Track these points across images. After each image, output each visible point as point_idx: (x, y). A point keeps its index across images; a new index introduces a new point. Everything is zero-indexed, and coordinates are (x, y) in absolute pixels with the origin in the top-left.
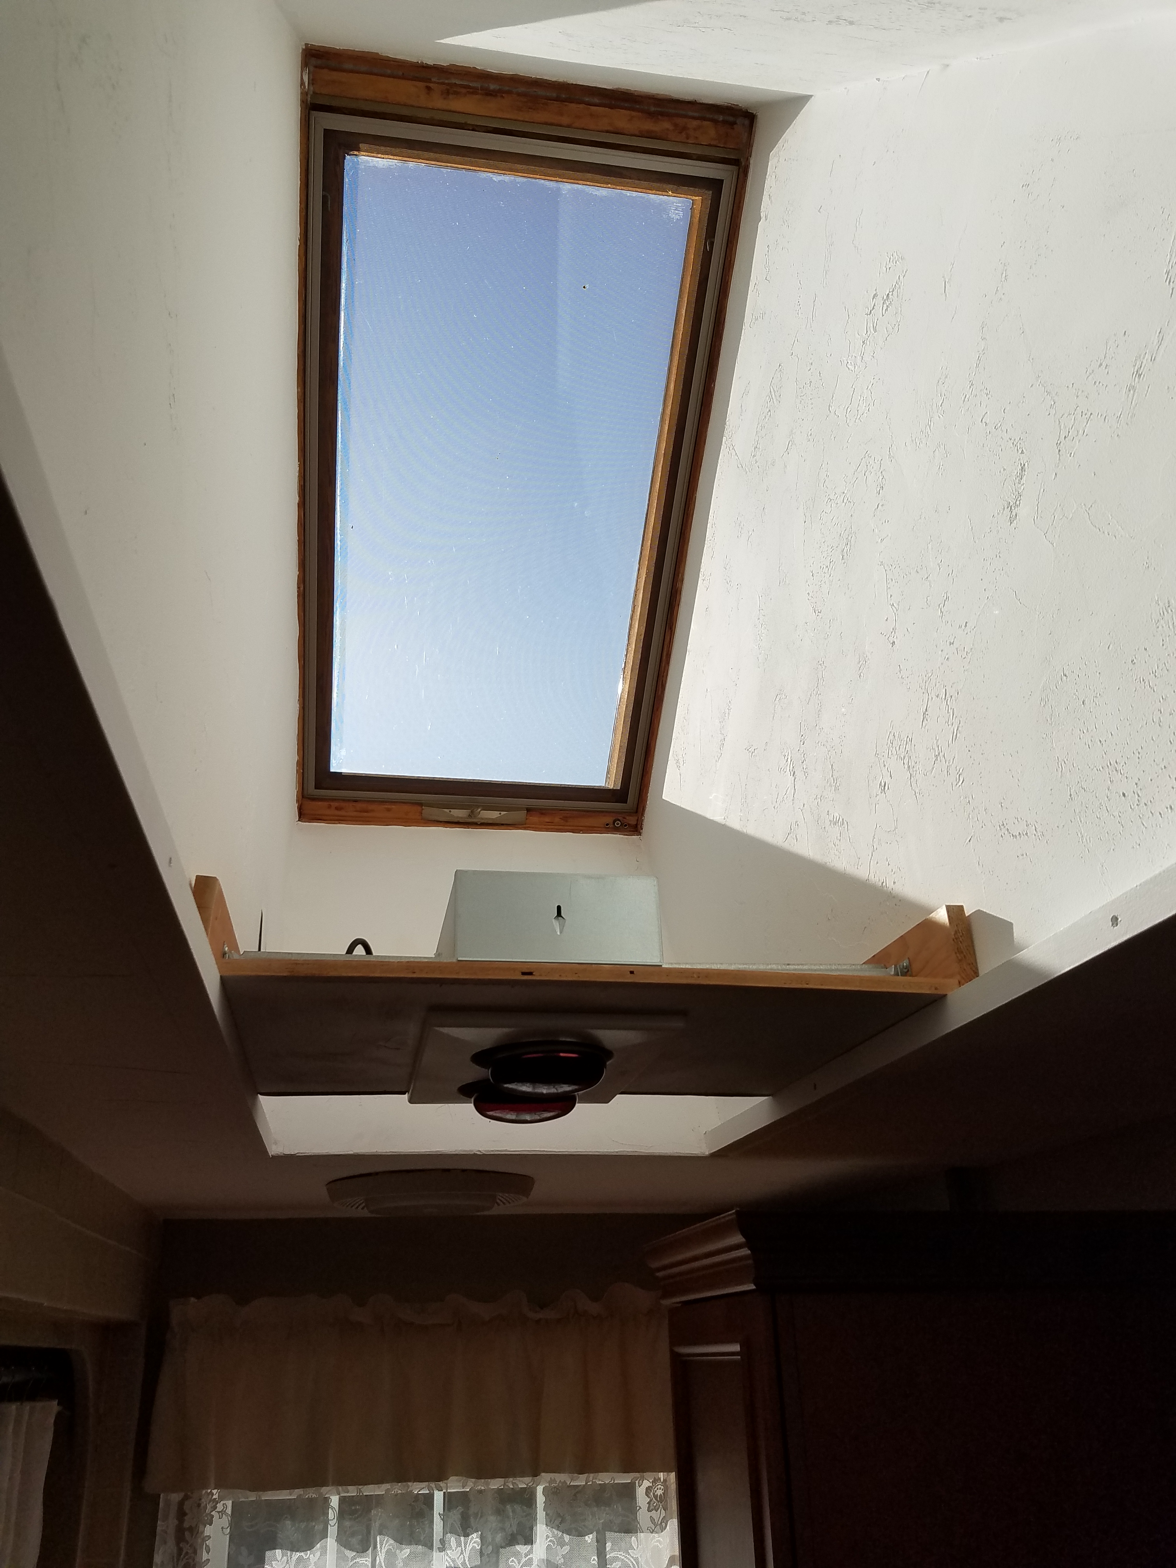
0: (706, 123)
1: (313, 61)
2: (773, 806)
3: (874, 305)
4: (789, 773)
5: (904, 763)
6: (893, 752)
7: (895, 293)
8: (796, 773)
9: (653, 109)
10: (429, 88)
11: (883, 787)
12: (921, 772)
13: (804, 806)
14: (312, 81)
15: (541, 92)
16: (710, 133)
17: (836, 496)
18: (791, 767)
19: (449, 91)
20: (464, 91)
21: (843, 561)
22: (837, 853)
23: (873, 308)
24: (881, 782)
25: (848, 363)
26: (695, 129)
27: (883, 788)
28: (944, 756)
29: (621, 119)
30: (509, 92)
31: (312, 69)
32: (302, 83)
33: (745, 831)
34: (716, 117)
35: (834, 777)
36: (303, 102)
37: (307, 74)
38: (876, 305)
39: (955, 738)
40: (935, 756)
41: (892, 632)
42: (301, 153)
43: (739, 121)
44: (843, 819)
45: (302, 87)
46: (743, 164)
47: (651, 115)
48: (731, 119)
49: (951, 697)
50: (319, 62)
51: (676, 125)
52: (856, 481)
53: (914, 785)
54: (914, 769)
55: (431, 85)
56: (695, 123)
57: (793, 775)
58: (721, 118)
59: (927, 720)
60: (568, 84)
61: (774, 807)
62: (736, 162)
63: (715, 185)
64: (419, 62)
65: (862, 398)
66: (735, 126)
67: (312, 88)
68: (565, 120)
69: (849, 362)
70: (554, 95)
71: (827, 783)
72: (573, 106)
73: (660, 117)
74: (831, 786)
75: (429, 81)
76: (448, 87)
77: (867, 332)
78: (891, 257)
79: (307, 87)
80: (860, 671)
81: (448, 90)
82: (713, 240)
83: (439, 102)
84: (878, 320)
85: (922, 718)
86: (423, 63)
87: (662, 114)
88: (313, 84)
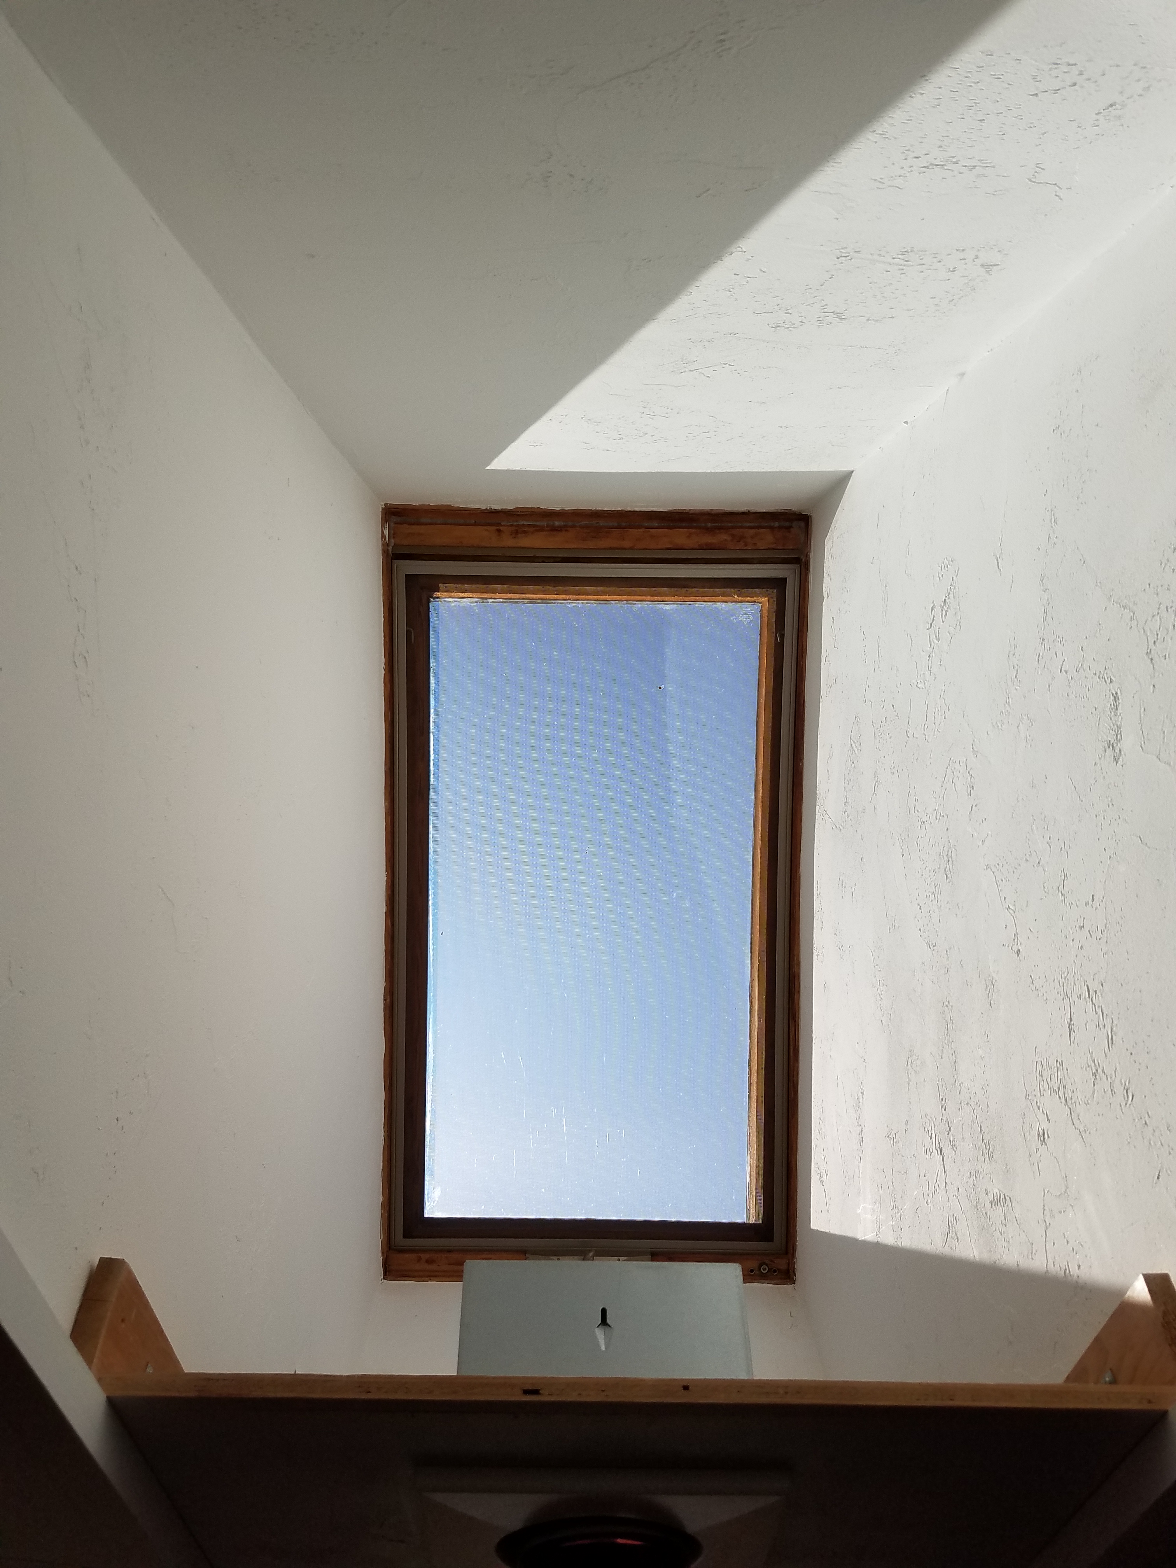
0: (761, 530)
1: (394, 519)
2: (926, 1201)
3: (934, 617)
4: (936, 1152)
5: (1060, 1098)
6: (1044, 1086)
7: (951, 596)
8: (944, 1150)
9: (709, 525)
10: (499, 531)
11: (1043, 1137)
12: (1081, 1103)
13: (958, 1191)
14: (393, 535)
15: (602, 523)
16: (766, 539)
17: (928, 815)
18: (937, 1143)
19: (518, 532)
20: (532, 529)
21: (948, 880)
23: (933, 620)
24: (1038, 1131)
25: (918, 683)
26: (752, 537)
28: (1103, 1072)
29: (681, 536)
30: (574, 526)
31: (392, 525)
32: (383, 536)
33: (900, 1244)
34: (772, 524)
35: (985, 1141)
36: (385, 552)
37: (387, 529)
39: (1111, 1042)
40: (1093, 1075)
41: (1014, 940)
42: (384, 594)
43: (795, 524)
44: (1004, 1195)
45: (383, 539)
46: (803, 560)
47: (709, 530)
48: (787, 524)
49: (1096, 993)
50: (399, 519)
51: (733, 535)
52: (945, 793)
53: (1076, 1122)
54: (1073, 1101)
55: (501, 528)
56: (753, 531)
57: (941, 1153)
58: (777, 524)
59: (1074, 1032)
60: (626, 511)
61: (927, 1203)
62: (797, 561)
63: (779, 584)
64: (488, 508)
66: (792, 529)
67: (393, 541)
68: (627, 544)
70: (616, 524)
71: (979, 1152)
72: (634, 531)
73: (717, 531)
74: (984, 1154)
75: (500, 524)
76: (517, 528)
78: (942, 564)
79: (387, 539)
81: (517, 530)
82: (783, 631)
83: (509, 542)
84: (939, 628)
85: (1068, 1031)
86: (491, 509)
87: (720, 528)
88: (394, 537)
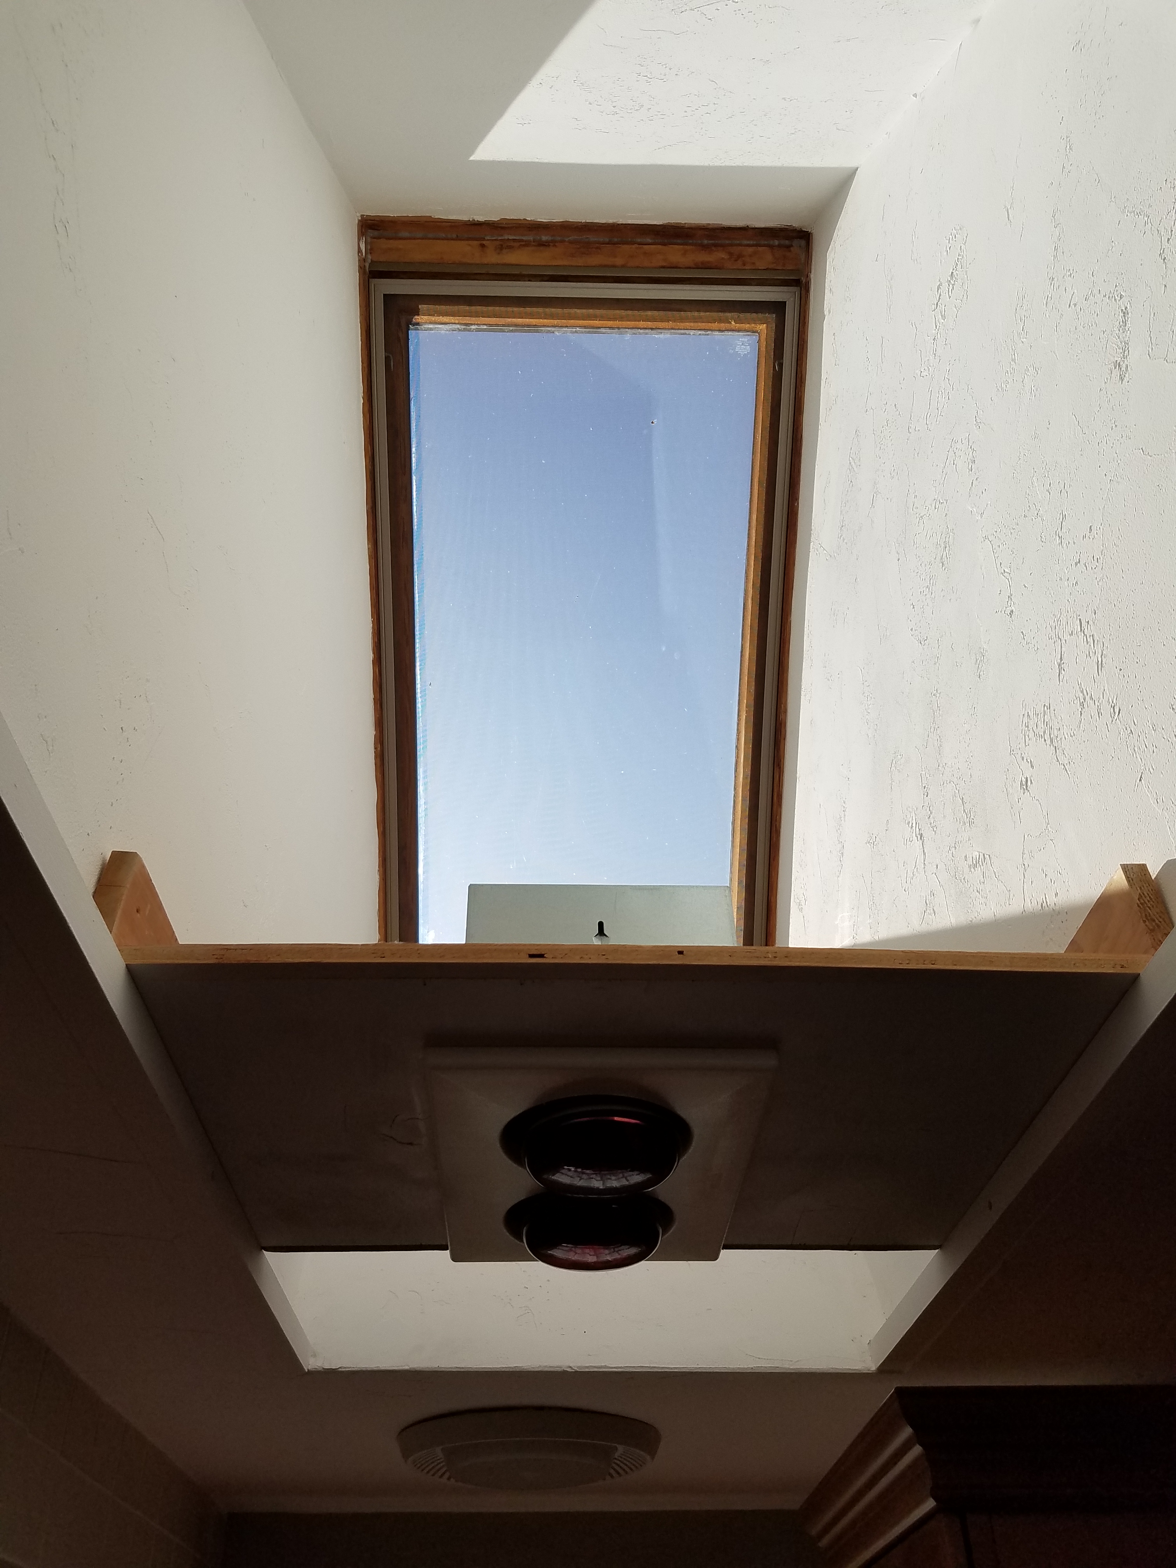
0: (760, 249)
1: (371, 233)
2: (904, 888)
3: (940, 295)
4: (916, 838)
5: (1045, 740)
6: (1030, 736)
7: (959, 266)
8: (924, 835)
9: (706, 242)
10: (483, 246)
11: (1025, 785)
12: (1066, 737)
14: (370, 250)
15: (592, 238)
16: (765, 259)
17: (927, 508)
18: (917, 829)
19: (502, 247)
20: (516, 244)
21: (944, 567)
22: (982, 900)
23: (939, 299)
24: (1022, 781)
25: (921, 372)
26: (750, 256)
27: (1025, 787)
28: (1091, 698)
29: (675, 254)
30: (562, 241)
31: (369, 240)
32: (360, 251)
34: (771, 242)
35: (966, 811)
36: (362, 268)
37: (364, 242)
38: (942, 294)
39: (1100, 666)
40: (1080, 705)
41: (1008, 602)
42: (361, 315)
43: (796, 242)
44: (984, 855)
45: (360, 254)
46: (804, 281)
47: (704, 247)
48: (787, 242)
49: (1088, 623)
50: (376, 233)
51: (731, 254)
52: (946, 478)
53: (1061, 758)
54: (1058, 739)
55: (484, 242)
56: (750, 250)
57: (921, 839)
58: (776, 242)
59: (1064, 670)
60: (618, 224)
61: (905, 890)
62: (797, 283)
63: (778, 308)
64: (471, 220)
65: (940, 393)
66: (792, 248)
67: (369, 257)
68: (619, 261)
69: (923, 371)
70: (607, 240)
71: (960, 823)
72: (626, 247)
73: (713, 248)
74: (964, 823)
75: (484, 239)
76: (501, 243)
77: (936, 326)
78: (951, 236)
79: (364, 254)
80: (979, 670)
81: (502, 245)
82: (781, 361)
83: (492, 258)
84: (945, 306)
85: (1058, 671)
86: (474, 220)
87: (715, 245)
88: (371, 253)
